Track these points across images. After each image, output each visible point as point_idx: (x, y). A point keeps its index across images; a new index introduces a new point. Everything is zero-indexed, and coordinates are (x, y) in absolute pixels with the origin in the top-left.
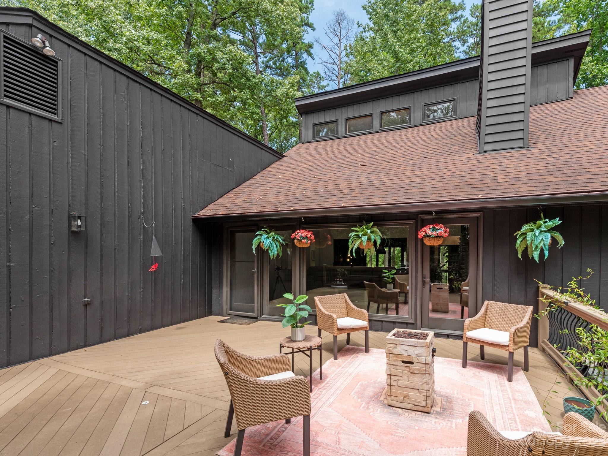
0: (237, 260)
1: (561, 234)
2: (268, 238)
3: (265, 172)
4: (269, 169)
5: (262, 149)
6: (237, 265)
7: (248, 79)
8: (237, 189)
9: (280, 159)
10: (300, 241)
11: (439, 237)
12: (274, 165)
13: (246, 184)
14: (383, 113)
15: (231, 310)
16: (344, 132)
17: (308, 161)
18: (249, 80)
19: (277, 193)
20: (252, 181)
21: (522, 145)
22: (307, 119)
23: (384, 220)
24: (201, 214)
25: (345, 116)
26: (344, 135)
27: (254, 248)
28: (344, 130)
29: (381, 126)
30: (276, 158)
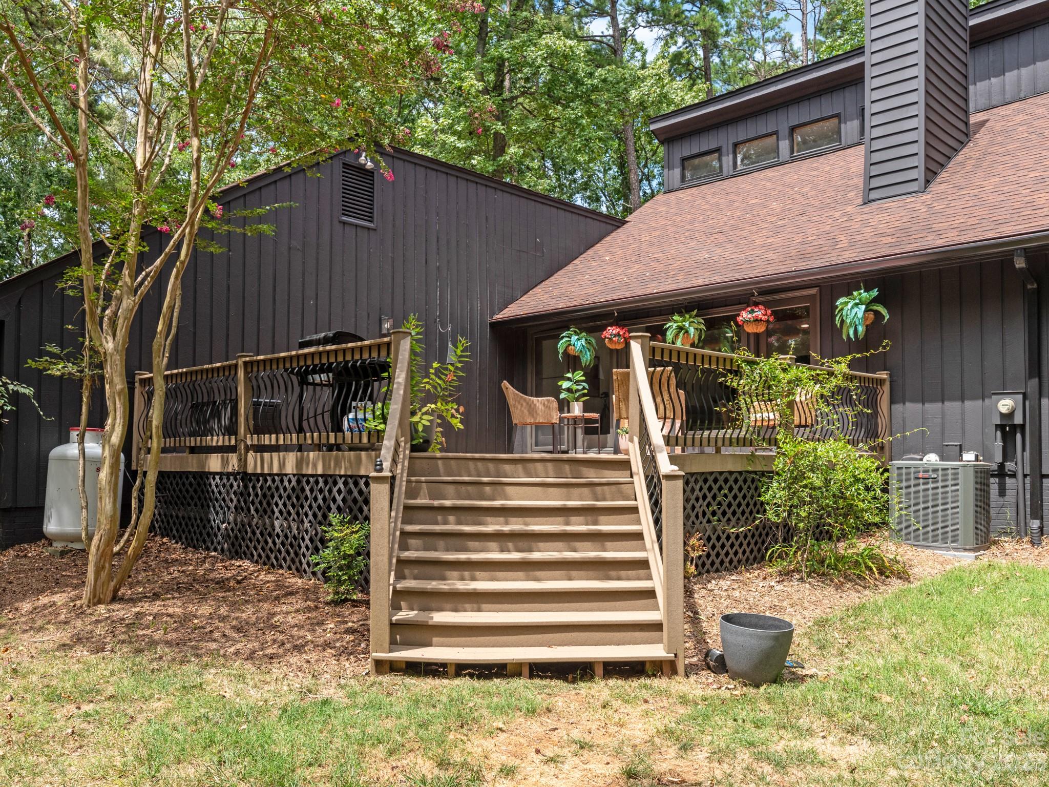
0: (544, 376)
1: (885, 307)
2: (578, 339)
3: (590, 252)
4: (598, 246)
5: (586, 217)
6: (545, 382)
7: (579, 83)
8: (547, 282)
9: (619, 227)
10: (610, 339)
11: (757, 320)
12: (608, 239)
13: (561, 272)
14: (793, 130)
15: (536, 445)
16: (731, 168)
17: (656, 229)
18: (583, 84)
19: (595, 282)
20: (570, 267)
21: (916, 189)
22: (671, 149)
23: (712, 308)
24: (499, 317)
25: (732, 140)
26: (731, 173)
27: (561, 351)
28: (731, 163)
29: (792, 151)
30: (610, 227)
